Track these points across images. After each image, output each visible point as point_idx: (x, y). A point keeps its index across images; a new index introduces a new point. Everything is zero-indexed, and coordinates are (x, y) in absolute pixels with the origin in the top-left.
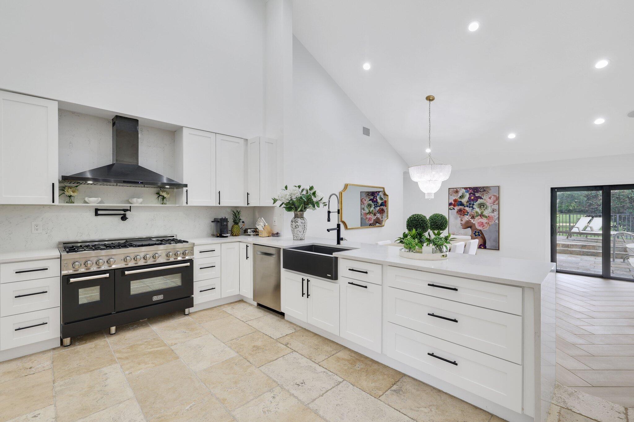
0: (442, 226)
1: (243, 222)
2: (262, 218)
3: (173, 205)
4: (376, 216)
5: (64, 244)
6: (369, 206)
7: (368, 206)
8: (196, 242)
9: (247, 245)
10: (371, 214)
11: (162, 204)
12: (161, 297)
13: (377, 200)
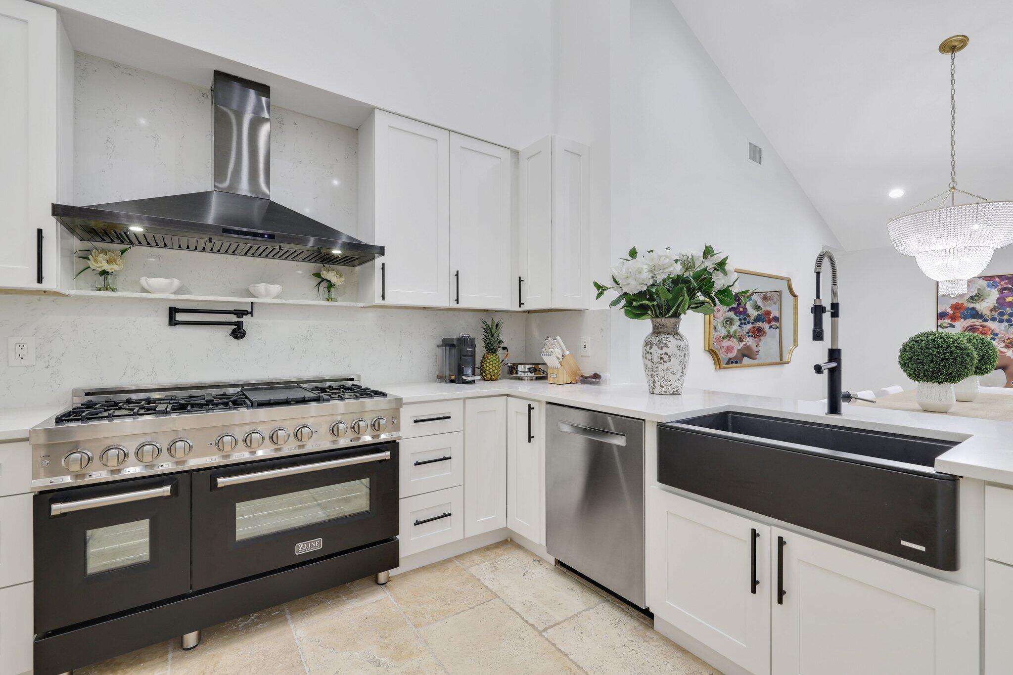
0: (985, 364)
1: (504, 348)
2: (558, 337)
3: (352, 304)
4: (744, 343)
5: (87, 394)
6: (729, 322)
7: (726, 321)
8: (406, 393)
9: (529, 405)
10: (732, 339)
11: (328, 300)
12: (316, 545)
13: (745, 309)
